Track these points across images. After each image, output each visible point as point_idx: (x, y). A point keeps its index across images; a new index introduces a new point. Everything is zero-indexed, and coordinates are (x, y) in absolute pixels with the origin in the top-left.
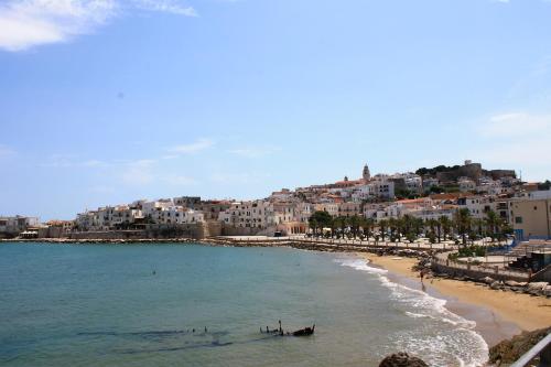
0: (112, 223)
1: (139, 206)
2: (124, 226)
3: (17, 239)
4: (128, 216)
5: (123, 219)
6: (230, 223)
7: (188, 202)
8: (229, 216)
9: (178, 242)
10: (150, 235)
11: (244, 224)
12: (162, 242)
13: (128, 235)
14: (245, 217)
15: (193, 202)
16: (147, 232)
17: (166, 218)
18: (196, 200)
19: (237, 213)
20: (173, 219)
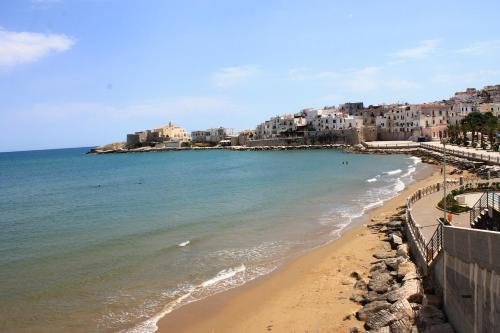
0: (279, 131)
1: (304, 114)
2: (286, 134)
3: (217, 146)
4: (291, 124)
5: (287, 127)
6: (385, 127)
7: (351, 108)
8: (385, 121)
9: (331, 147)
10: (308, 142)
11: (399, 128)
12: (318, 148)
13: (289, 142)
14: (399, 121)
15: (355, 108)
16: (306, 139)
17: (325, 125)
18: (359, 106)
19: (392, 117)
20: (330, 125)
